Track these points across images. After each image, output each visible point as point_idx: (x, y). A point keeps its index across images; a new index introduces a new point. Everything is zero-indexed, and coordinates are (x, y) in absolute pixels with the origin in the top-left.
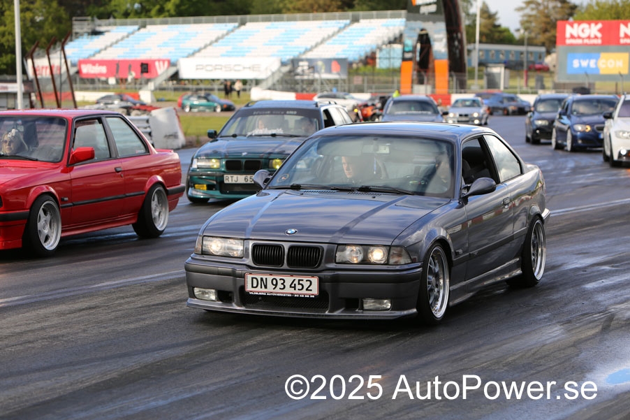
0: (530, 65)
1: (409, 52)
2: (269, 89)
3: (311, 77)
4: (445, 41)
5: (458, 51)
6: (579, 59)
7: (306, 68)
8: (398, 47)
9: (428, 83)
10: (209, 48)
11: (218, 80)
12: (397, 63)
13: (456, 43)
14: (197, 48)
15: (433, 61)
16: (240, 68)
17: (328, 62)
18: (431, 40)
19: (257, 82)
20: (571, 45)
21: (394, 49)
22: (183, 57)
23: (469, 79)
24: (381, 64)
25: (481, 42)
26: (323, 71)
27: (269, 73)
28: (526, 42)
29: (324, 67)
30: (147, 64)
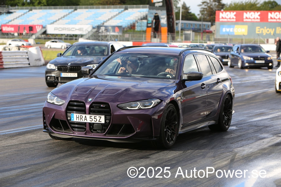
0: (204, 30)
1: (150, 23)
2: (87, 39)
3: (106, 34)
4: (166, 19)
5: (171, 24)
6: (226, 28)
7: (103, 30)
8: (145, 21)
9: (158, 38)
10: (60, 20)
11: (64, 35)
12: (145, 28)
13: (171, 20)
14: (55, 20)
15: (161, 28)
16: (74, 29)
17: (114, 27)
18: (160, 18)
19: (82, 36)
20: (222, 21)
21: (143, 22)
22: (49, 24)
23: (176, 36)
24: (137, 29)
25: (182, 19)
26: (111, 31)
27: (87, 32)
28: (202, 20)
29: (112, 30)
30: (32, 27)
